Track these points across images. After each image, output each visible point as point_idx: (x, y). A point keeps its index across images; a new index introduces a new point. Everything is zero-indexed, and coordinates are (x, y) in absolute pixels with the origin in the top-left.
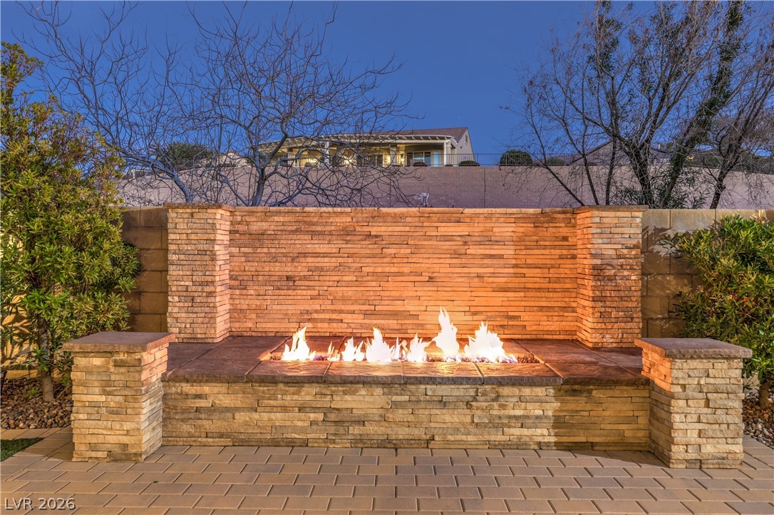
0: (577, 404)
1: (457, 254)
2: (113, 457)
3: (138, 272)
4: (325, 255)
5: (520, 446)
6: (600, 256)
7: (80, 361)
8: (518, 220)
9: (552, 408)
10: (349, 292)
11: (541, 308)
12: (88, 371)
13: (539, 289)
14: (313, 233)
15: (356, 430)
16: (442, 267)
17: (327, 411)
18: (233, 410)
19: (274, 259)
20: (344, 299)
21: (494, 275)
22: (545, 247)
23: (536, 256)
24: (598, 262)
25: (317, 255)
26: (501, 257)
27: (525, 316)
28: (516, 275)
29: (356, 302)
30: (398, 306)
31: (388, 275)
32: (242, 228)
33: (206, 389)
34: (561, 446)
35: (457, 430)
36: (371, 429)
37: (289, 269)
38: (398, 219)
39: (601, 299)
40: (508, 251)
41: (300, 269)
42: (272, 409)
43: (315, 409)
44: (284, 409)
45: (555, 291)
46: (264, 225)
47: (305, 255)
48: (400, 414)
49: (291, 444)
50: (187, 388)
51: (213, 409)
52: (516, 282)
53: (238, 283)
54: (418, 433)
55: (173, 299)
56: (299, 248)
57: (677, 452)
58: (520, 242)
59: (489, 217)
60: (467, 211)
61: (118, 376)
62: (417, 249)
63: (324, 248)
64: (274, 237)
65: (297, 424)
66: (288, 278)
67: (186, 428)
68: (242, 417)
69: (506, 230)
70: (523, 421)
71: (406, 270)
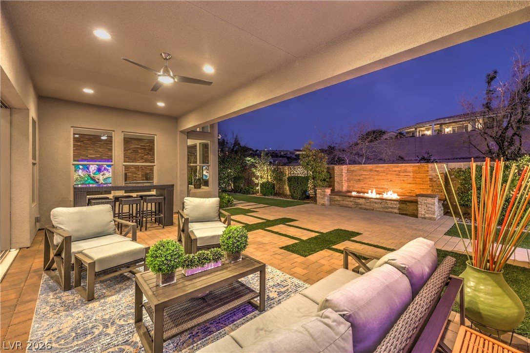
0: (404, 205)
1: (397, 175)
2: (322, 205)
3: (330, 178)
4: (366, 175)
5: (391, 212)
6: (432, 176)
7: (318, 190)
8: (413, 167)
9: (398, 206)
10: (372, 183)
11: (421, 189)
12: (319, 192)
13: (420, 184)
14: (364, 170)
15: (360, 206)
16: (394, 178)
17: (355, 202)
18: (340, 201)
19: (356, 176)
20: (371, 184)
21: (407, 180)
22: (422, 173)
23: (419, 175)
24: (431, 177)
25: (365, 175)
26: (409, 176)
27: (416, 190)
28: (413, 180)
29: (373, 185)
30: (383, 187)
31: (381, 179)
32: (349, 169)
33: (336, 197)
34: (400, 214)
35: (378, 208)
36: (362, 206)
37: (359, 178)
38: (382, 167)
39: (432, 186)
40: (411, 174)
41: (361, 178)
42: (346, 201)
43: (353, 202)
44: (348, 201)
45: (425, 184)
46: (354, 169)
47: (362, 175)
48: (368, 204)
49: (349, 207)
50: (333, 196)
51: (337, 200)
52: (413, 182)
53: (349, 180)
54: (371, 208)
55: (336, 183)
56: (361, 174)
57: (419, 215)
58: (414, 172)
59: (405, 166)
60: (400, 165)
61: (322, 193)
62: (387, 174)
63: (366, 174)
64: (356, 171)
65: (350, 204)
66: (359, 180)
67: (333, 203)
68: (341, 202)
69: (411, 169)
70: (392, 208)
71: (385, 178)
